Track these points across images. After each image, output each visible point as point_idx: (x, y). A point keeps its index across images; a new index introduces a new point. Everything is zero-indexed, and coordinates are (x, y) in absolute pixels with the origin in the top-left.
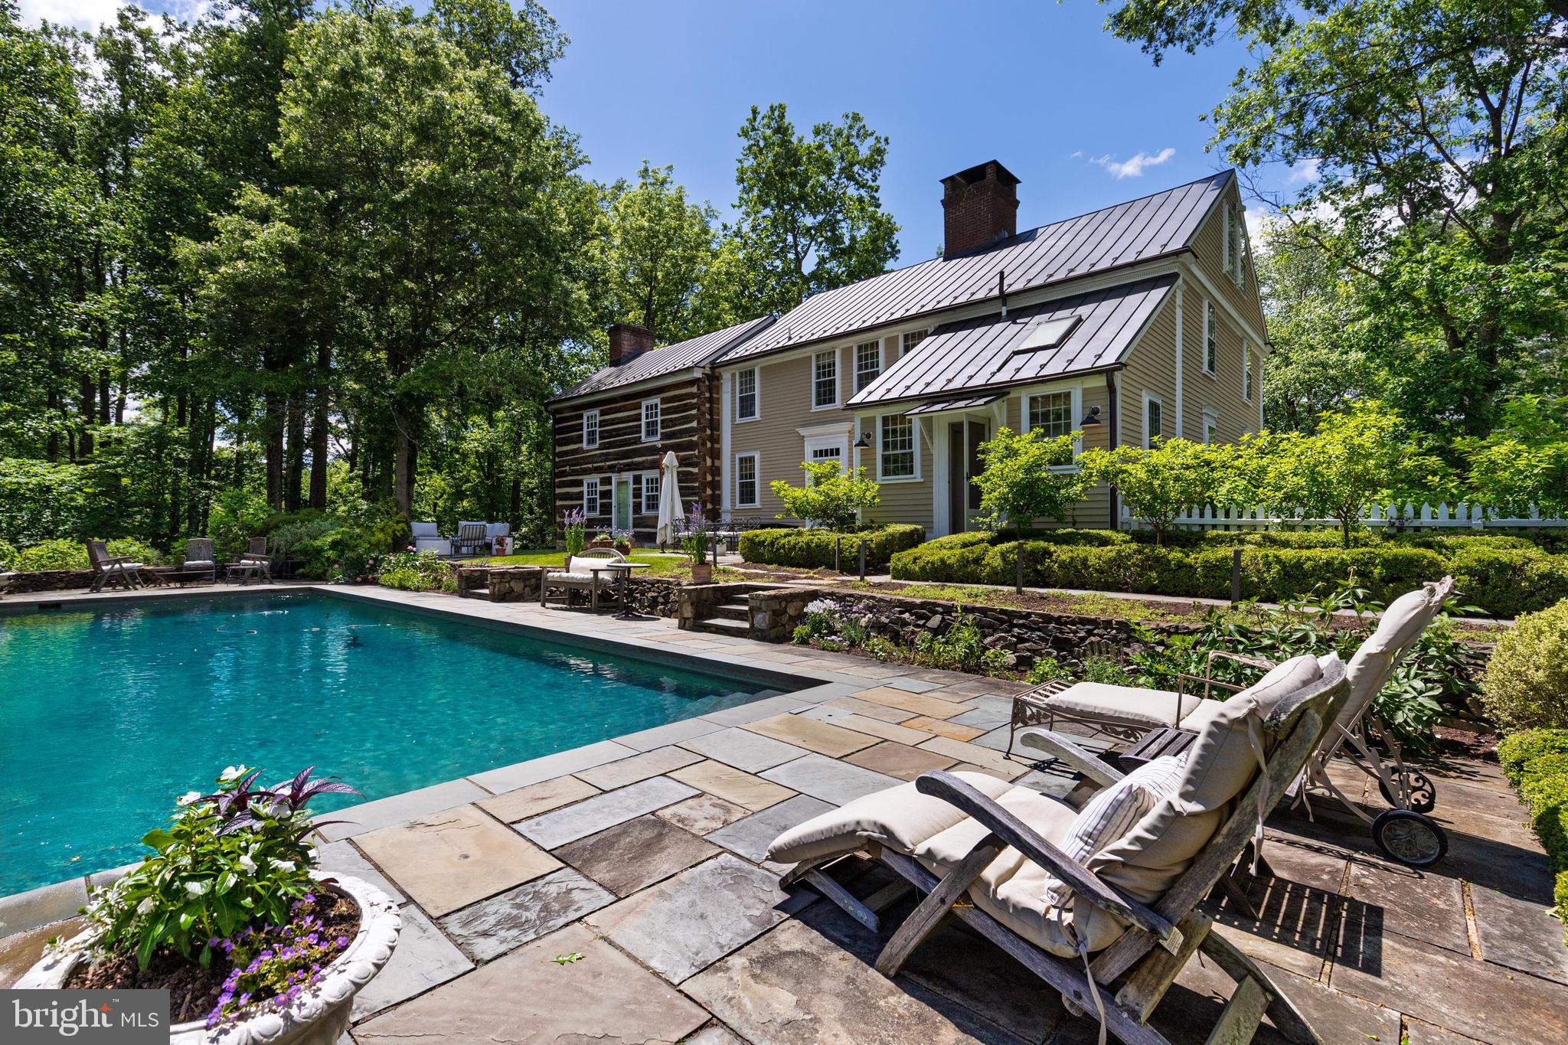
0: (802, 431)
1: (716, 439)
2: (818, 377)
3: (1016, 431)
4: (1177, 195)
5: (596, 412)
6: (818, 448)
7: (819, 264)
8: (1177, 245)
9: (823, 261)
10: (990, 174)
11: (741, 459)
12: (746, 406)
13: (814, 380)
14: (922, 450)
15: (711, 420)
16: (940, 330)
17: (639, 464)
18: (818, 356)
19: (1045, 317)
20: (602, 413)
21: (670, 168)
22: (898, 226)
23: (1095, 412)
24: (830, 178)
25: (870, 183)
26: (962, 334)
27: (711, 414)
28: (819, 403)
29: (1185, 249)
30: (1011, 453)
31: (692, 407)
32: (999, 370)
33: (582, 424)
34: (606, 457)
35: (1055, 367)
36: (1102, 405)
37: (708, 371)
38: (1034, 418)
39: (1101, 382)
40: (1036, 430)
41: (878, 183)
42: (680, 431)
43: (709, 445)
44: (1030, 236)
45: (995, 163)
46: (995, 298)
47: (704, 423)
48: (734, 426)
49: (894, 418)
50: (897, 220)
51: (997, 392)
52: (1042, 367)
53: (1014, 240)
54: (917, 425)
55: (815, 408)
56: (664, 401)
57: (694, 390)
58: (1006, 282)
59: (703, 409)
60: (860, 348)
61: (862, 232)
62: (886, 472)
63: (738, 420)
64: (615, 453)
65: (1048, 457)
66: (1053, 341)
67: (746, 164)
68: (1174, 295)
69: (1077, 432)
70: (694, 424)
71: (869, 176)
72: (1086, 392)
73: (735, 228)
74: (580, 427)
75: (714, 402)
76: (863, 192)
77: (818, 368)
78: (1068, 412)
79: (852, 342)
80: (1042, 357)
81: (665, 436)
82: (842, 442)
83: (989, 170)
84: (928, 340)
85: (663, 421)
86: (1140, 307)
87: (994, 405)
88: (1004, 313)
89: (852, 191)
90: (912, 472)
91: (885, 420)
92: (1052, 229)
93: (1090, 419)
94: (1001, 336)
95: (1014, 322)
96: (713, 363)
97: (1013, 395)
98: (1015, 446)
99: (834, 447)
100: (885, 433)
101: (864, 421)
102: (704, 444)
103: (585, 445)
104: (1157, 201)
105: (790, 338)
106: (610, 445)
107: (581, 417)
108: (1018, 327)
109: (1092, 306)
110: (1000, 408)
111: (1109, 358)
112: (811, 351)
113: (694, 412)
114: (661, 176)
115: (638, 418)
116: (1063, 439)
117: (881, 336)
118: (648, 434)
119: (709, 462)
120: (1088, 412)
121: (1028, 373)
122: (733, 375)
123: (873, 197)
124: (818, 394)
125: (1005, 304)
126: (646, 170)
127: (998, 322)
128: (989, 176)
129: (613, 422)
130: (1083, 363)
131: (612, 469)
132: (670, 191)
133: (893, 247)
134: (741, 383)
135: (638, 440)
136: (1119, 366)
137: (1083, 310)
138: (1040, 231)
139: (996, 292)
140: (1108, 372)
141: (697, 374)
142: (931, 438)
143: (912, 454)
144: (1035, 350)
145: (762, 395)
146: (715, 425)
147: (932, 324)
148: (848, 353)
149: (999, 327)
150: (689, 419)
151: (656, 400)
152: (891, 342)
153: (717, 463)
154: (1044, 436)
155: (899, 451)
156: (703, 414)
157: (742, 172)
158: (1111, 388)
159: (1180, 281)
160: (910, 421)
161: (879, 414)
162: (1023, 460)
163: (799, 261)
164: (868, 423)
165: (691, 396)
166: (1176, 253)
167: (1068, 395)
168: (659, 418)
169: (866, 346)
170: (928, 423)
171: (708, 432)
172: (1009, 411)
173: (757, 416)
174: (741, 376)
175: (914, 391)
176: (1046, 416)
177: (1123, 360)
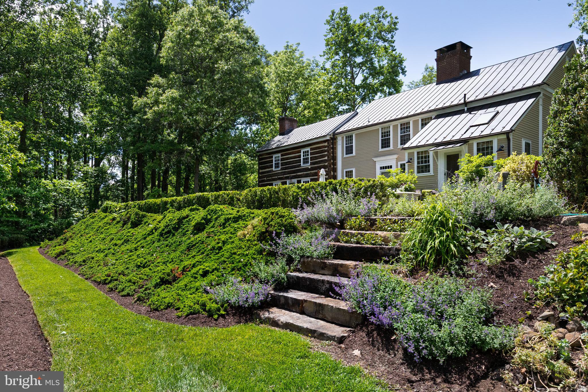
0: (375, 159)
1: (335, 164)
2: (382, 137)
3: (472, 155)
4: (546, 53)
5: (279, 155)
6: (382, 166)
7: (363, 80)
8: (539, 81)
9: (366, 79)
10: (458, 47)
11: (346, 172)
12: (349, 150)
13: (380, 138)
14: (434, 163)
15: (333, 156)
16: (438, 117)
17: (300, 175)
18: (382, 129)
19: (484, 111)
20: (282, 155)
21: (299, 44)
22: (405, 58)
23: (502, 147)
24: (369, 39)
25: (390, 39)
26: (448, 119)
27: (333, 153)
28: (382, 147)
29: (543, 83)
30: (470, 162)
31: (325, 151)
32: (465, 133)
33: (272, 160)
34: (285, 173)
35: (487, 132)
36: (505, 145)
37: (332, 136)
38: (479, 150)
39: (505, 137)
40: (479, 154)
41: (394, 39)
42: (319, 161)
43: (332, 166)
44: (477, 73)
45: (461, 42)
46: (462, 104)
47: (330, 157)
48: (343, 158)
49: (422, 152)
50: (404, 56)
51: (464, 141)
52: (482, 132)
53: (470, 75)
54: (431, 154)
55: (381, 150)
56: (311, 149)
57: (326, 144)
58: (467, 97)
59: (330, 152)
60: (401, 125)
61: (385, 62)
62: (418, 172)
63: (345, 156)
64: (288, 171)
65: (483, 163)
66: (486, 122)
67: (329, 36)
68: (538, 101)
69: (495, 154)
70: (326, 158)
71: (389, 36)
72: (499, 140)
73: (322, 66)
74: (272, 161)
75: (334, 149)
76: (386, 44)
77: (382, 133)
78: (492, 148)
79: (398, 123)
80: (482, 128)
81: (312, 164)
82: (393, 163)
83: (458, 46)
84: (433, 121)
85: (311, 158)
86: (523, 106)
87: (463, 146)
88: (466, 110)
89: (381, 43)
90: (429, 172)
91: (418, 153)
92: (488, 69)
93: (500, 149)
94: (465, 119)
95: (470, 113)
96: (334, 133)
97: (470, 142)
98: (472, 160)
99: (389, 165)
100: (418, 158)
101: (409, 154)
102: (330, 166)
103: (274, 169)
104: (537, 56)
105: (369, 122)
106: (286, 168)
107: (272, 157)
108: (471, 116)
109: (503, 106)
110: (465, 148)
111: (508, 128)
112: (379, 127)
113: (326, 153)
114: (294, 48)
115: (300, 156)
116: (489, 156)
117: (411, 120)
118: (304, 163)
119: (332, 173)
120: (499, 147)
121: (476, 134)
122: (343, 138)
123: (392, 46)
124: (382, 144)
125: (466, 106)
126: (288, 46)
127: (463, 113)
128: (458, 48)
129: (287, 159)
130: (498, 130)
131: (287, 178)
132: (297, 54)
133: (403, 69)
134: (346, 141)
135: (300, 165)
136: (511, 130)
137: (499, 108)
138: (481, 71)
139: (462, 101)
140: (507, 133)
141: (328, 138)
142: (437, 159)
143: (429, 165)
144: (479, 125)
145: (356, 145)
146: (334, 158)
147: (433, 115)
148: (395, 127)
149: (464, 115)
150: (324, 156)
151: (308, 149)
152: (416, 122)
153: (335, 174)
154: (482, 156)
155: (424, 164)
156: (330, 154)
157: (328, 41)
158: (508, 139)
159: (541, 95)
160: (429, 153)
161: (415, 151)
162: (474, 164)
163: (353, 78)
164: (411, 155)
165: (325, 147)
166: (539, 85)
167: (491, 142)
168: (309, 156)
169: (404, 124)
170: (436, 153)
171: (332, 161)
172: (468, 148)
173: (354, 154)
174: (346, 137)
175: (430, 142)
176: (483, 149)
177: (513, 129)
